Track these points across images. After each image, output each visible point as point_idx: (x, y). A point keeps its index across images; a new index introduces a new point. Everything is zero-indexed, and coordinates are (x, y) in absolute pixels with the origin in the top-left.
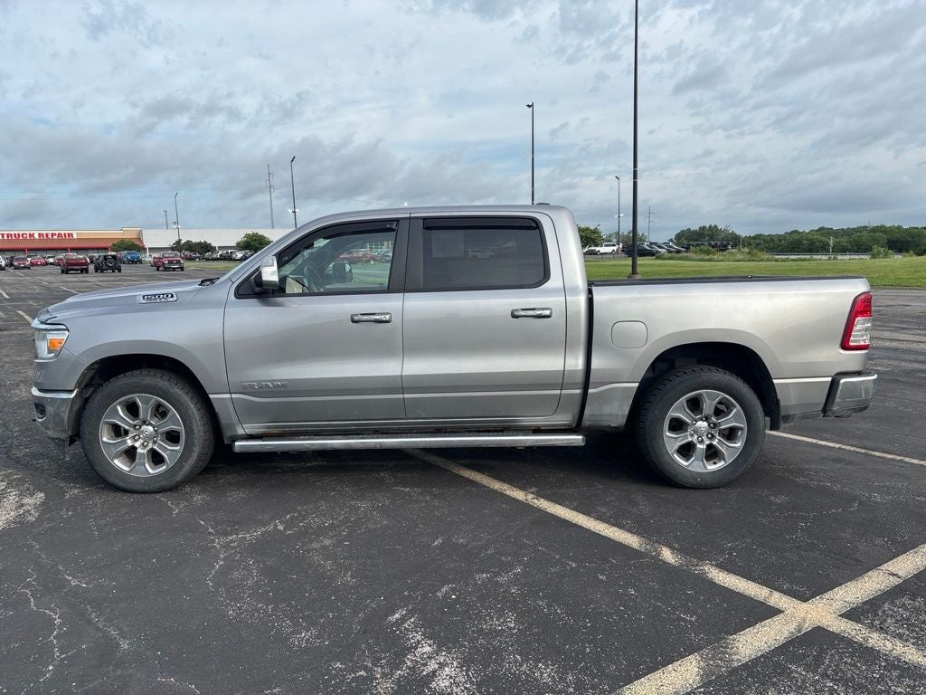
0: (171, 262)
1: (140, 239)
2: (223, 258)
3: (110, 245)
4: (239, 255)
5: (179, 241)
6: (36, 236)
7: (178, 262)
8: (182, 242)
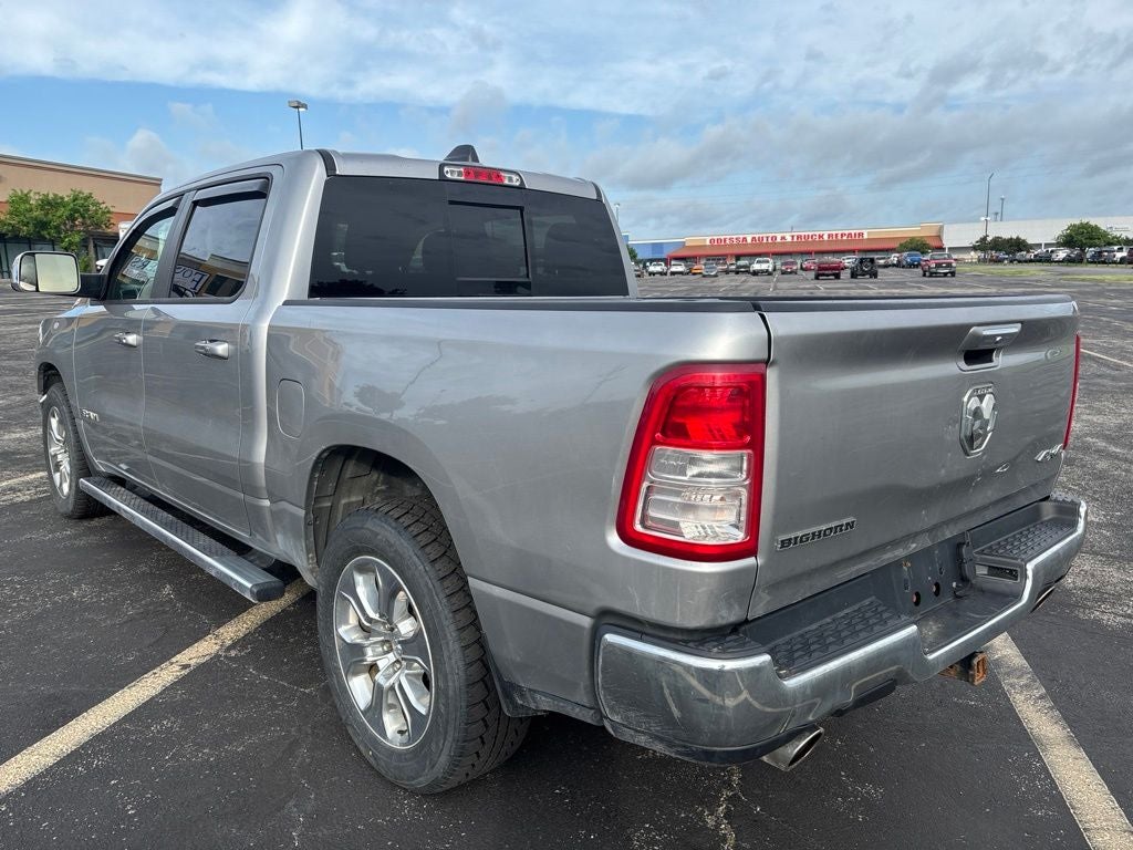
0: (939, 266)
1: (939, 237)
2: (1039, 260)
3: (897, 245)
4: (1062, 254)
5: (984, 239)
6: (826, 237)
7: (949, 265)
8: (989, 239)
